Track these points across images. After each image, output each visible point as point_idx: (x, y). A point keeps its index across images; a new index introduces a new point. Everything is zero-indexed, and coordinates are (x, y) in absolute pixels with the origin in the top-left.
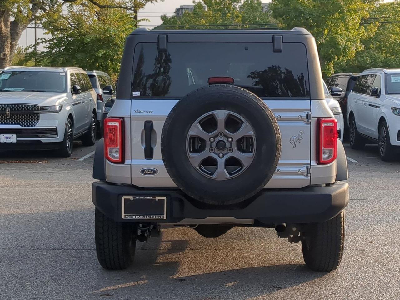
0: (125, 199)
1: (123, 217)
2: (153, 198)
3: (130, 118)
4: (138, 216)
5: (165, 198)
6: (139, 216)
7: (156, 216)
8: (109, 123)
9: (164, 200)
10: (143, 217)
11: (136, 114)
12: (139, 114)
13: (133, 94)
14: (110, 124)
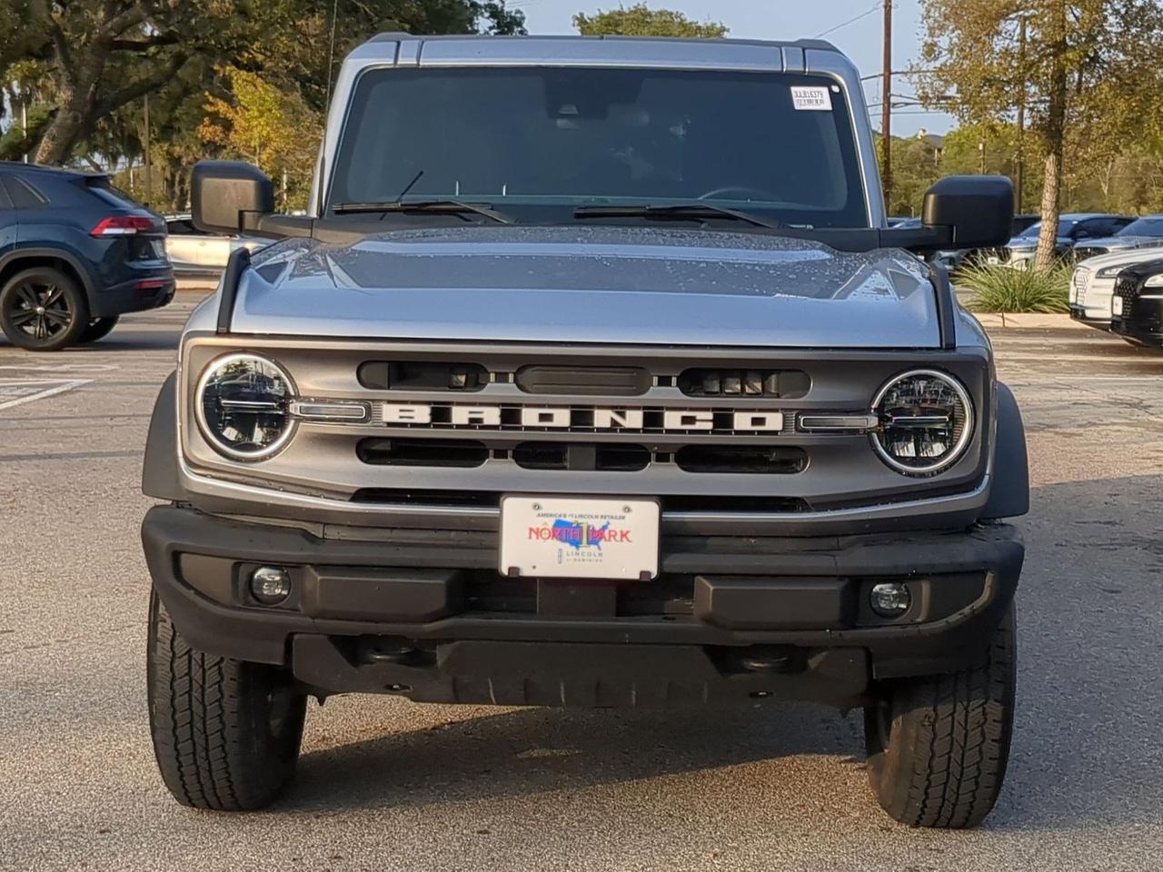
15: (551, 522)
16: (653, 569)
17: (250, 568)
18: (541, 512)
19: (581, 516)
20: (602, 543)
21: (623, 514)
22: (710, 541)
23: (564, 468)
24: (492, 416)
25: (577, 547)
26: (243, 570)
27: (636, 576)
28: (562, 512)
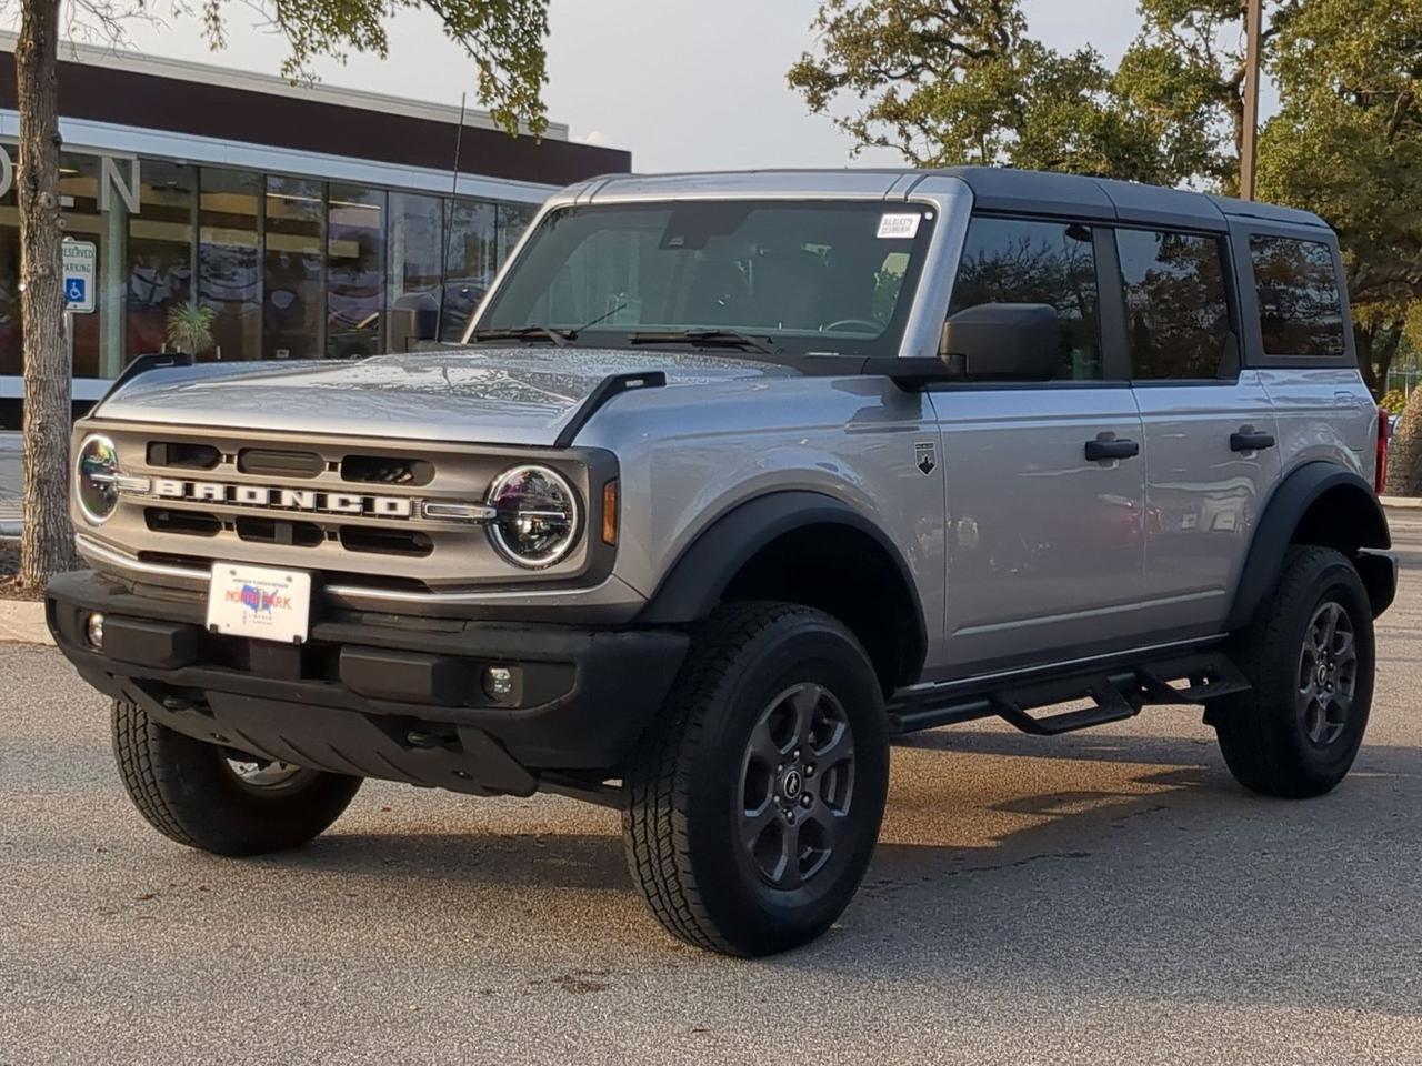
15: (241, 586)
16: (303, 634)
17: (88, 613)
18: (235, 577)
19: (260, 583)
20: (272, 608)
21: (286, 582)
22: (366, 616)
23: (273, 542)
24: (218, 492)
25: (256, 611)
26: (83, 616)
27: (291, 640)
28: (250, 579)
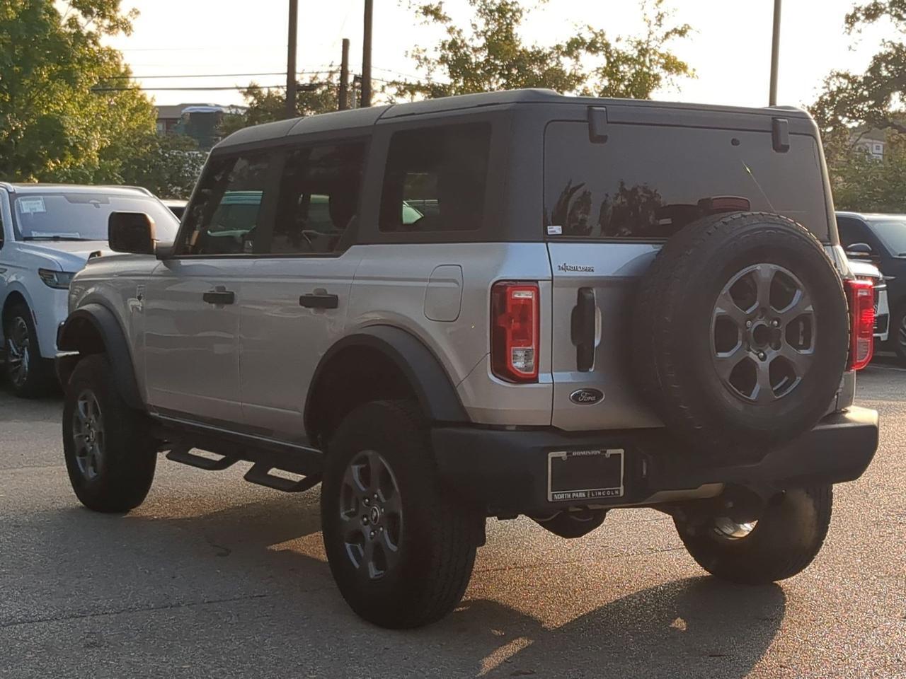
0: (552, 458)
1: (550, 499)
2: (602, 452)
3: (550, 282)
4: (576, 493)
5: (621, 451)
6: (578, 492)
7: (606, 491)
8: (515, 294)
9: (620, 454)
10: (584, 495)
11: (562, 273)
12: (568, 273)
13: (549, 230)
14: (517, 296)
